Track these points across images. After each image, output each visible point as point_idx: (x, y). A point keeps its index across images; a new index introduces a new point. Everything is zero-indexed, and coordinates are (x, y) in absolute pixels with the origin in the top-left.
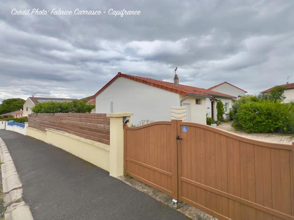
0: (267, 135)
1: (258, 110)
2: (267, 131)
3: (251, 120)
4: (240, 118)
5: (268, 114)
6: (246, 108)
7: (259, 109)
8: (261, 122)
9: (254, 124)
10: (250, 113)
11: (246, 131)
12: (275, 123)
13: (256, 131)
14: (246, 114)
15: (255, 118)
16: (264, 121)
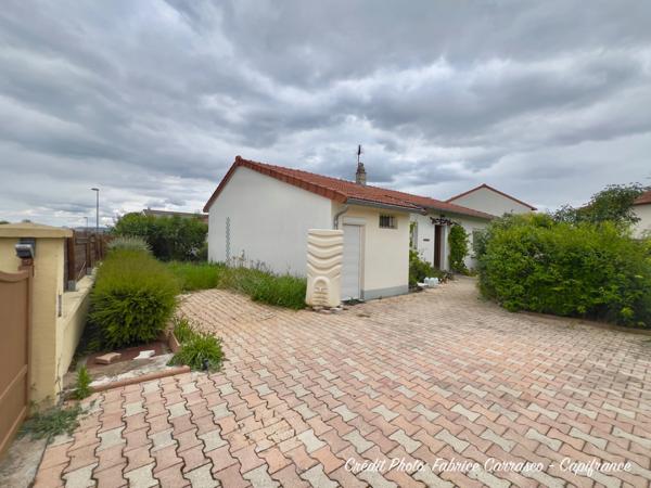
0: (565, 323)
1: (542, 250)
2: (565, 312)
3: (520, 275)
4: (490, 268)
5: (570, 263)
6: (508, 242)
7: (546, 246)
8: (548, 284)
9: (526, 287)
10: (518, 255)
11: (506, 303)
12: (593, 291)
13: (533, 306)
14: (505, 257)
15: (530, 270)
16: (557, 282)
